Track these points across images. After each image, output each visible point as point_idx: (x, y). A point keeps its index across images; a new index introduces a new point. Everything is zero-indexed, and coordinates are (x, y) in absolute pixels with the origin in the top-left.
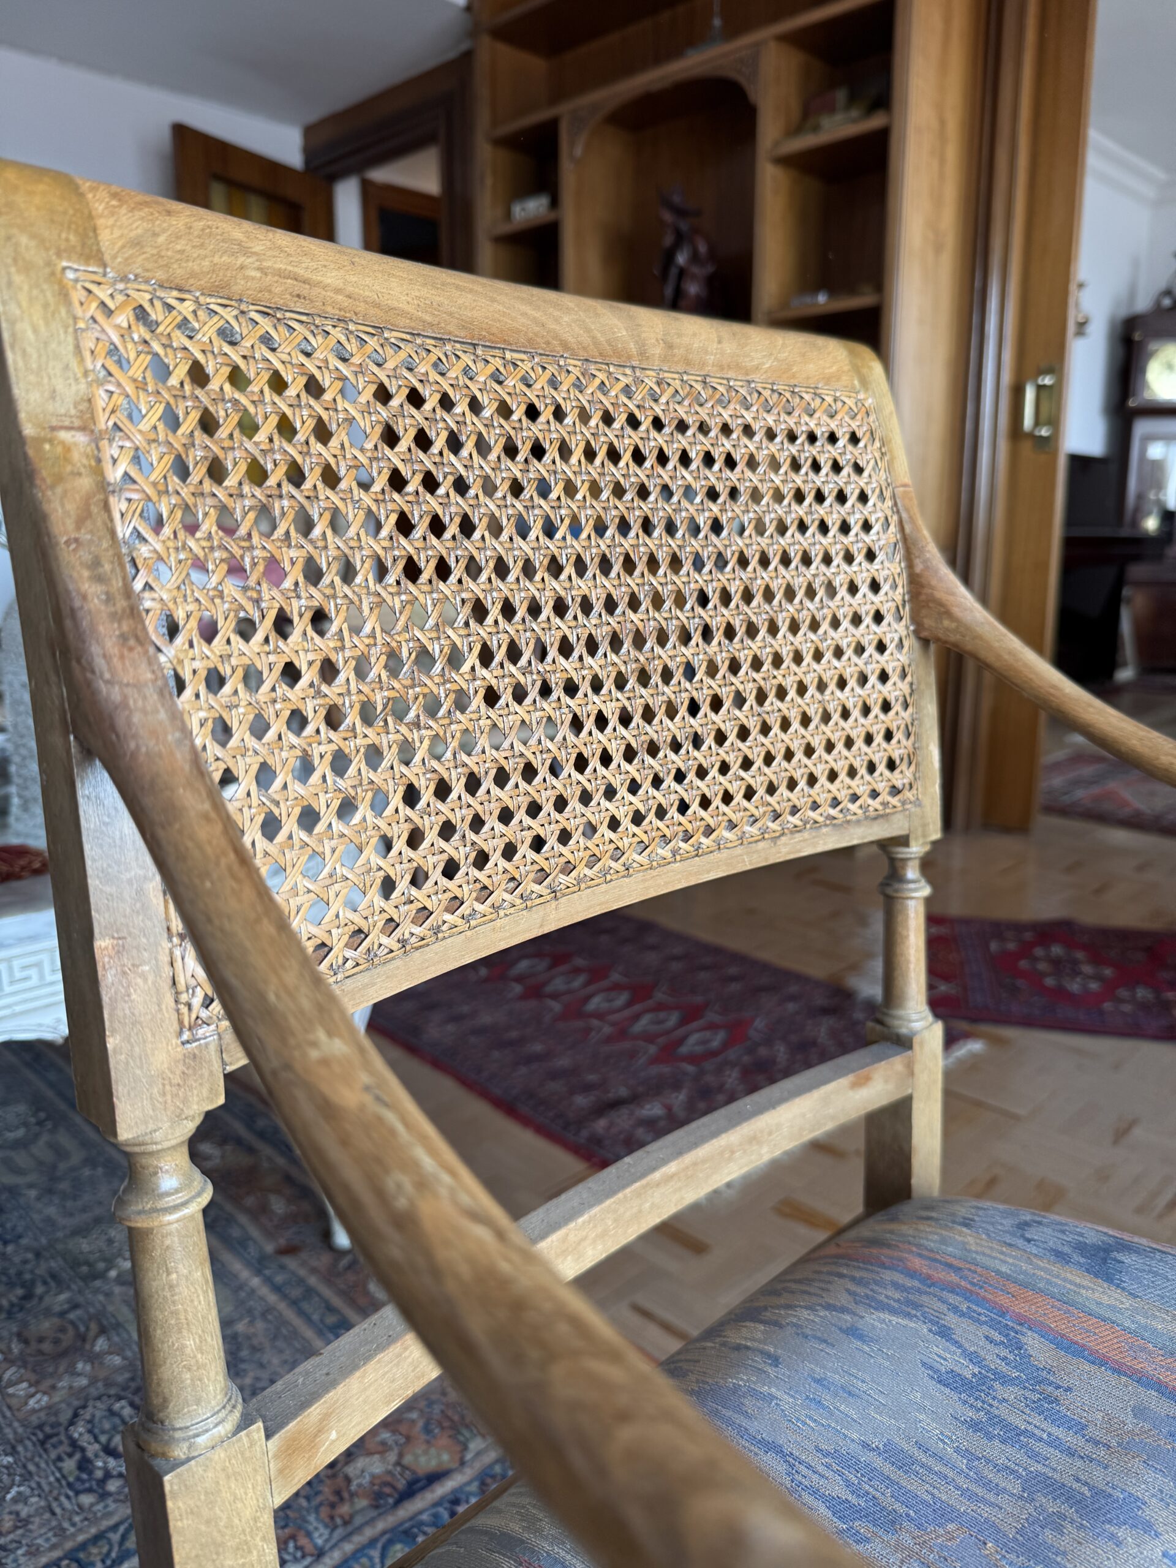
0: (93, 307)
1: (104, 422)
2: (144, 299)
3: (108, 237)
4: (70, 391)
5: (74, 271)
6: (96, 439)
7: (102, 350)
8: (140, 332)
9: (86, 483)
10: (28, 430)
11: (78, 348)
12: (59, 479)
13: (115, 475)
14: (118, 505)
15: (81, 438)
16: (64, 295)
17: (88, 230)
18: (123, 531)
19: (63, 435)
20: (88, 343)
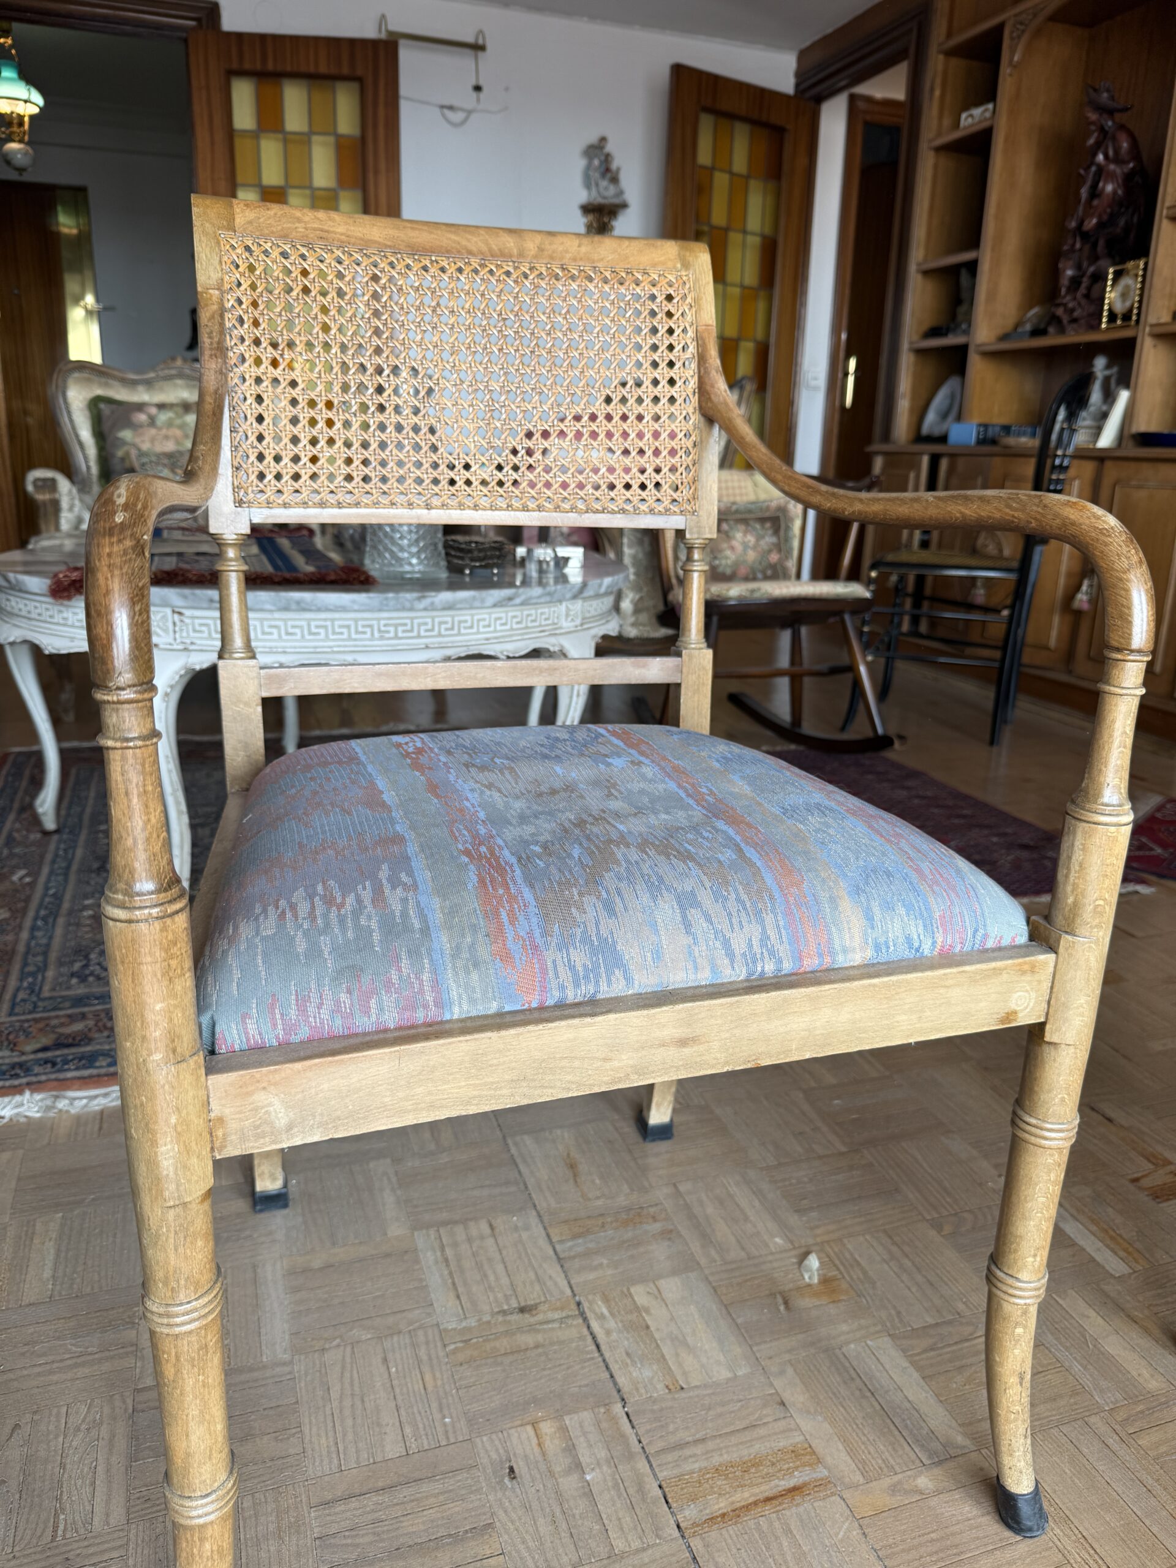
0: (228, 247)
1: (227, 286)
2: (249, 243)
3: (239, 220)
4: (215, 276)
5: (223, 234)
6: (222, 292)
7: (229, 262)
8: (247, 254)
9: (215, 307)
10: (199, 289)
11: (221, 262)
12: (207, 305)
13: (228, 305)
14: (228, 315)
15: (217, 292)
16: (218, 243)
17: (231, 219)
18: (228, 325)
19: (211, 291)
20: (225, 258)
